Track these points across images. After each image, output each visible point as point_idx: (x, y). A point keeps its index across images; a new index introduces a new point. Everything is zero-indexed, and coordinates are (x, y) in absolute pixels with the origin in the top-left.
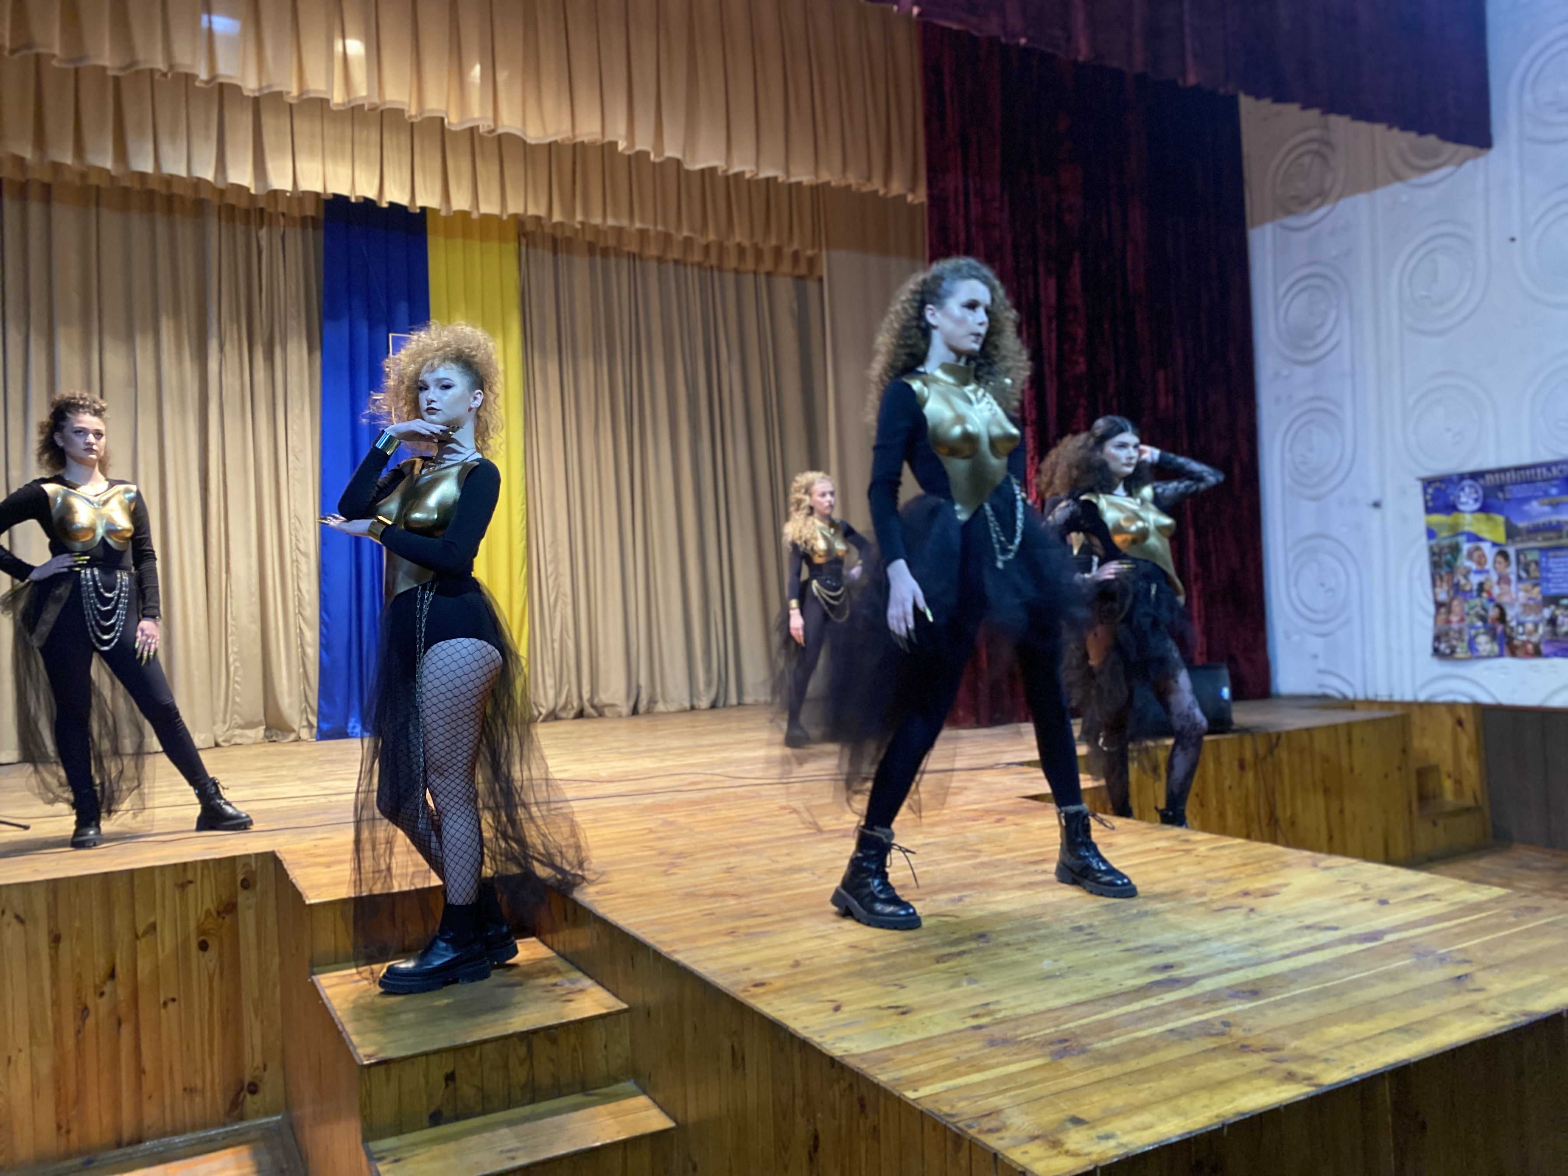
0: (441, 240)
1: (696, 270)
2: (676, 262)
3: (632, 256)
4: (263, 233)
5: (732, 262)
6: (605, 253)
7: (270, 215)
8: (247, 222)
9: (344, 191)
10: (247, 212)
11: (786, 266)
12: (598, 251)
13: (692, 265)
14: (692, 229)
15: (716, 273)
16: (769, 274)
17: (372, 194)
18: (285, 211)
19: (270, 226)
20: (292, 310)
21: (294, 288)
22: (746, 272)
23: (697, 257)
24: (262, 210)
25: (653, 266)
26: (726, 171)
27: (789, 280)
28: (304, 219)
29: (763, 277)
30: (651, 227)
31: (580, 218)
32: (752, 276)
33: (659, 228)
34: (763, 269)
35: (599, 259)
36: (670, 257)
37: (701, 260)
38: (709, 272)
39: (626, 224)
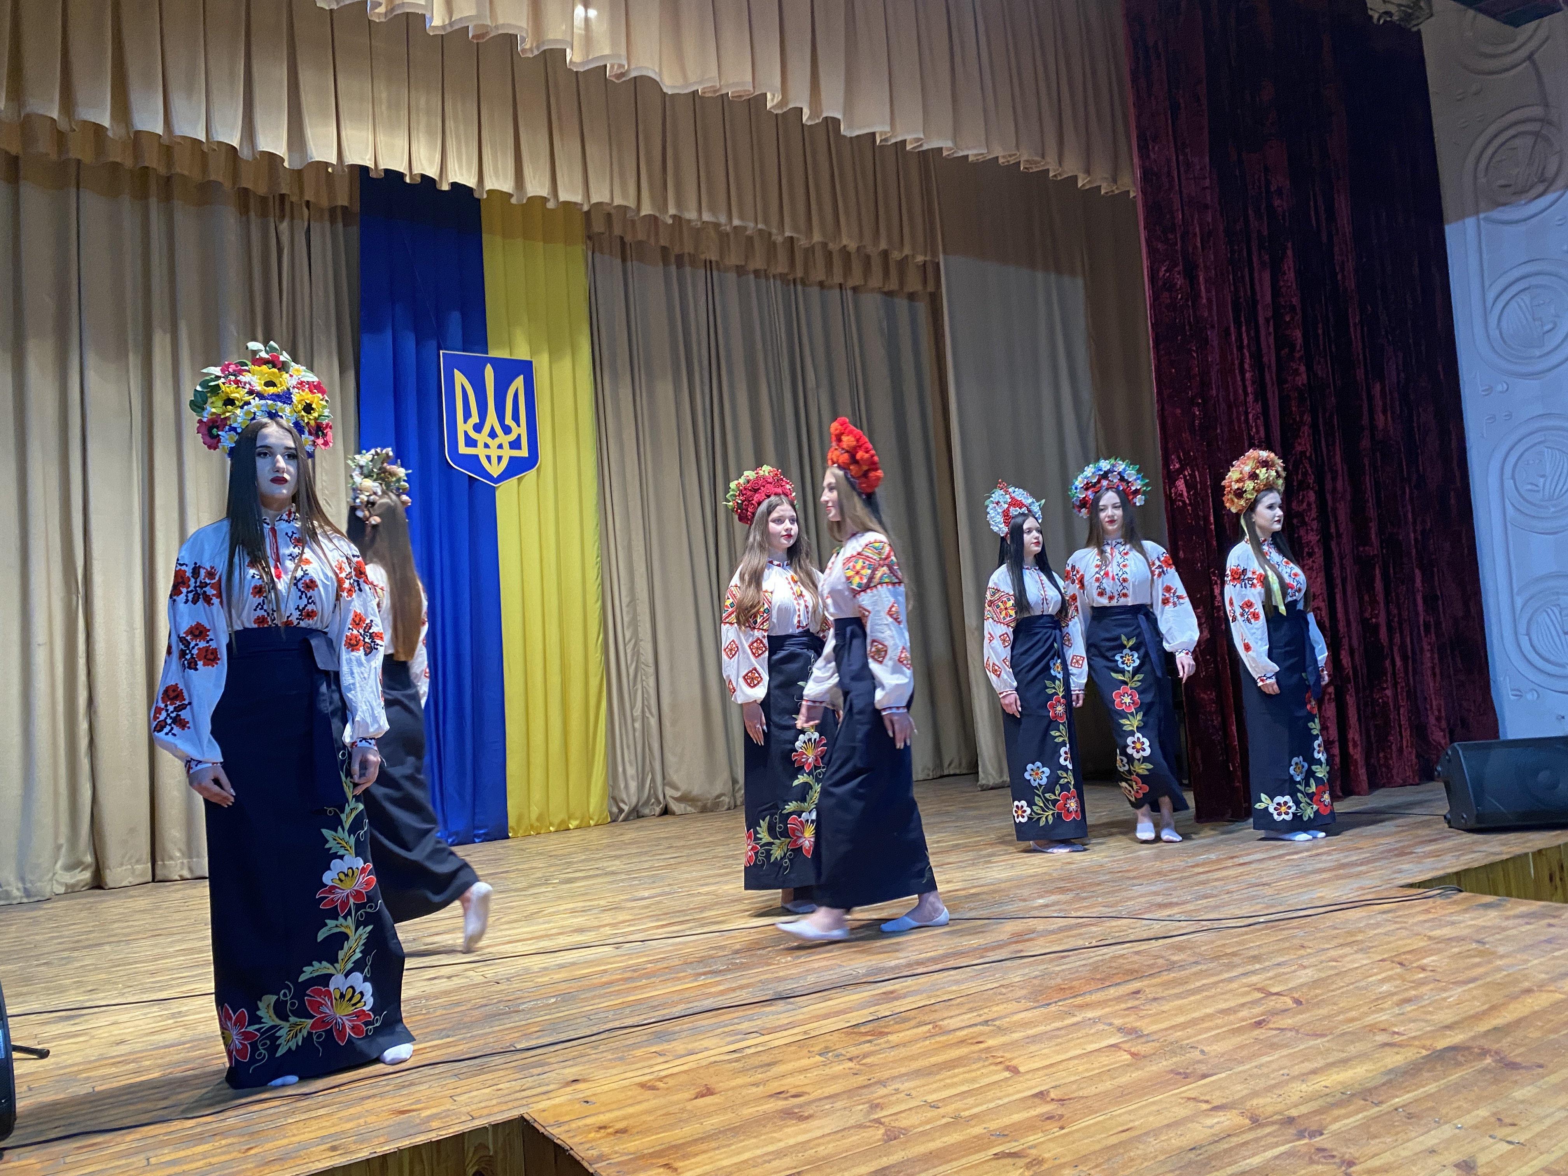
0: (498, 239)
2: (756, 273)
3: (709, 265)
4: (284, 226)
5: (818, 274)
6: (680, 261)
7: (292, 203)
8: (264, 215)
9: (401, 167)
10: (264, 200)
11: (876, 281)
12: (673, 259)
13: (774, 276)
14: (795, 228)
15: (799, 288)
16: (855, 289)
17: (432, 172)
18: (312, 199)
19: (292, 218)
20: (319, 322)
21: (321, 293)
22: (831, 287)
24: (282, 197)
25: (732, 276)
26: (886, 140)
28: (333, 210)
29: (850, 293)
30: (751, 225)
31: (672, 211)
32: (838, 291)
33: (760, 226)
34: (851, 283)
35: (673, 268)
36: (751, 267)
37: (786, 271)
38: (792, 286)
39: (723, 219)
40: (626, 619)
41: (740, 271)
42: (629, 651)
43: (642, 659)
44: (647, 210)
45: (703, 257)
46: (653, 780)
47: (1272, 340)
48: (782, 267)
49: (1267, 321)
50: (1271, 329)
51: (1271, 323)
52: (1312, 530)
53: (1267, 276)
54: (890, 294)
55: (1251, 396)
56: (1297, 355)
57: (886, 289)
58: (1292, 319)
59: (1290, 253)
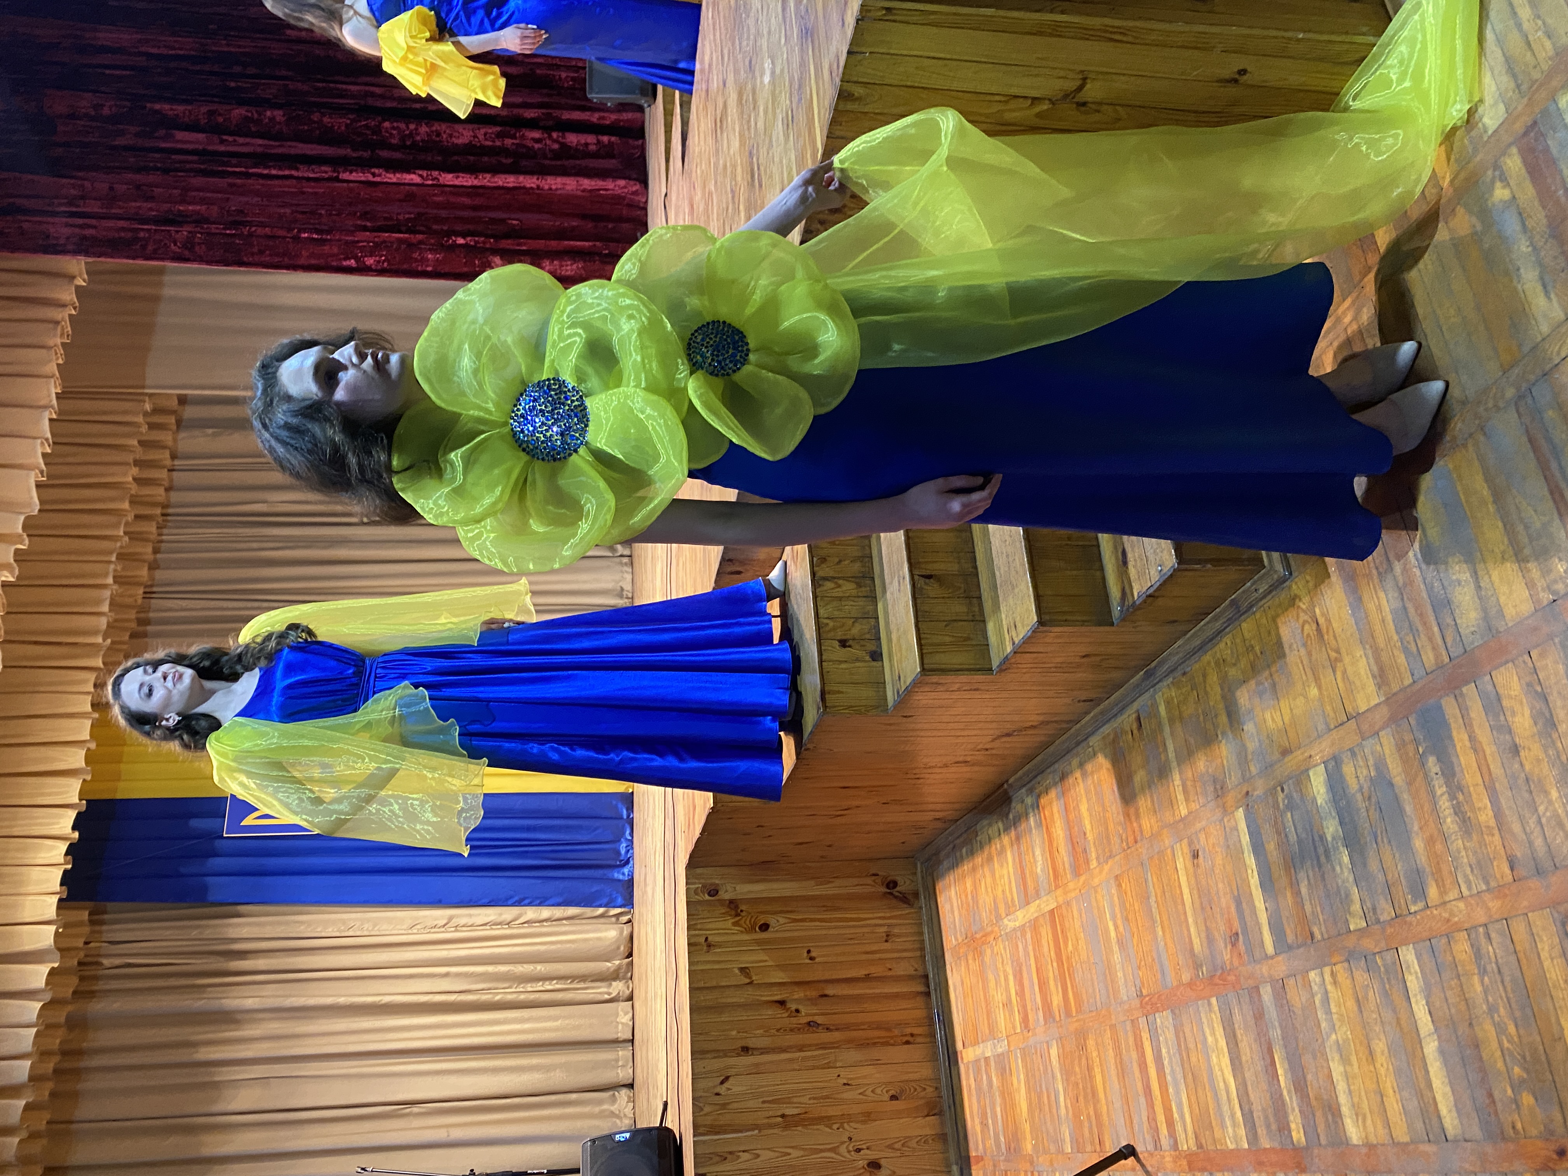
0: (121, 785)
1: (165, 531)
2: (156, 551)
3: (148, 594)
4: (106, 962)
5: (159, 493)
6: (143, 622)
7: (86, 956)
8: (96, 978)
9: (57, 874)
10: (82, 979)
11: (166, 437)
12: (141, 629)
13: (160, 535)
14: (116, 526)
15: (170, 511)
16: (174, 457)
17: (63, 847)
18: (82, 940)
19: (99, 955)
20: (194, 933)
21: (168, 932)
22: (171, 480)
23: (151, 528)
24: (80, 964)
25: (159, 574)
26: (42, 472)
27: (182, 435)
28: (92, 922)
29: (176, 462)
31: (99, 640)
32: (175, 474)
33: (114, 559)
34: (168, 462)
35: (149, 628)
36: (151, 557)
37: (154, 524)
38: (169, 518)
41: (153, 566)
45: (140, 601)
47: (240, 140)
53: (180, 135)
54: (179, 423)
55: (293, 172)
56: (256, 116)
57: (175, 427)
58: (221, 114)
59: (157, 107)
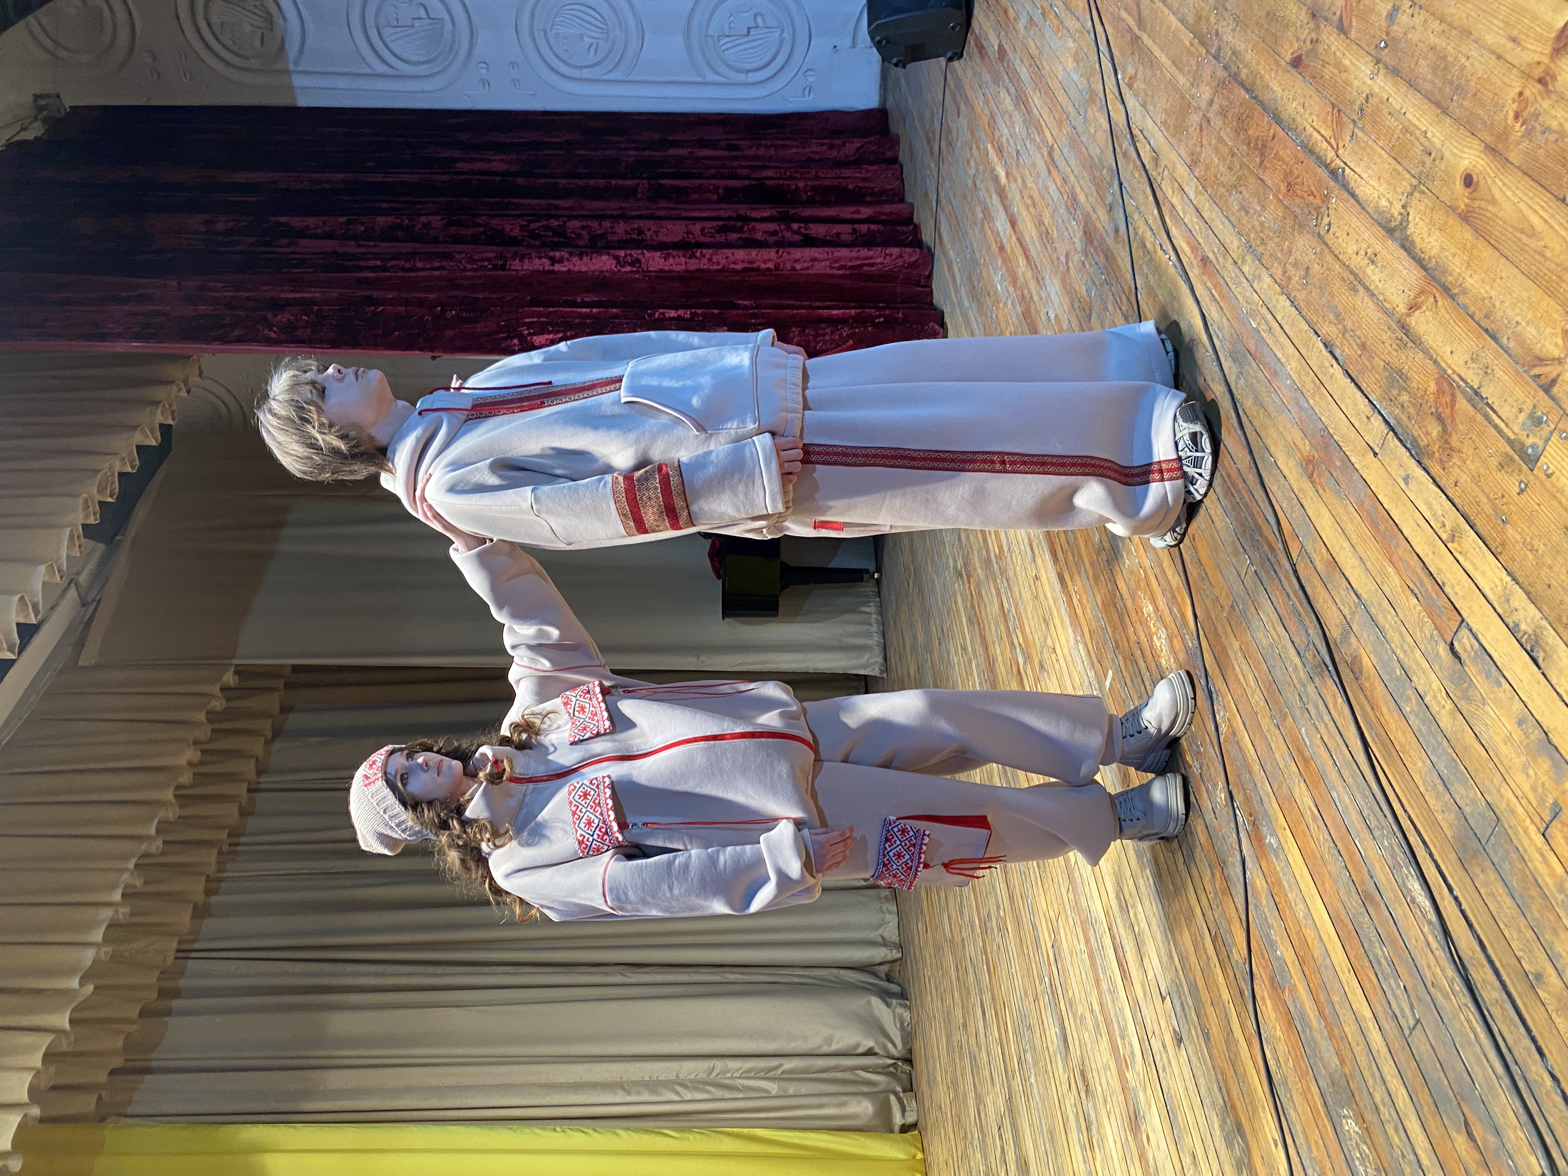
1: (230, 865)
2: (210, 891)
3: (183, 954)
13: (221, 869)
15: (244, 838)
16: (261, 772)
25: (209, 925)
29: (263, 779)
30: (125, 877)
31: (75, 983)
32: (258, 795)
33: (131, 865)
34: (251, 774)
35: (176, 1003)
36: (200, 898)
37: (215, 851)
38: (239, 848)
39: (107, 914)
40: (646, 1097)
41: (201, 912)
42: (688, 1096)
43: (702, 1076)
44: (62, 1020)
45: (170, 960)
46: (865, 1069)
47: (383, 244)
48: (211, 857)
49: (360, 246)
50: (372, 244)
51: (362, 243)
52: (612, 228)
53: (303, 242)
54: (277, 733)
55: (444, 263)
56: (406, 222)
57: (269, 735)
58: (362, 223)
59: (283, 219)
